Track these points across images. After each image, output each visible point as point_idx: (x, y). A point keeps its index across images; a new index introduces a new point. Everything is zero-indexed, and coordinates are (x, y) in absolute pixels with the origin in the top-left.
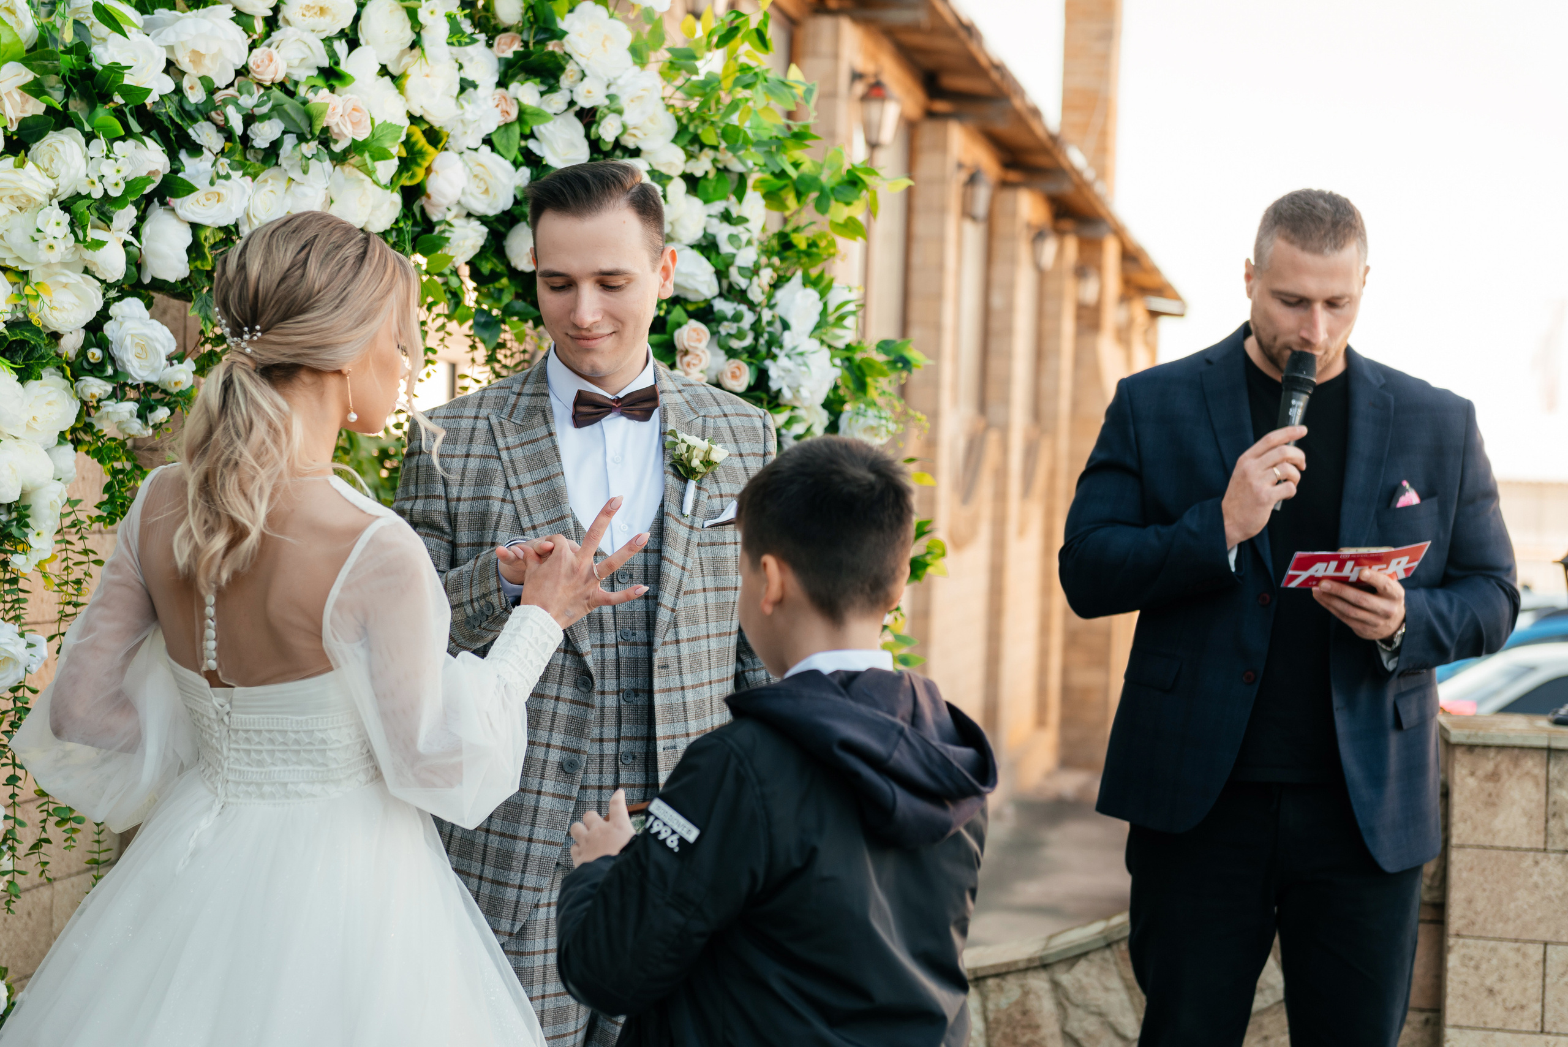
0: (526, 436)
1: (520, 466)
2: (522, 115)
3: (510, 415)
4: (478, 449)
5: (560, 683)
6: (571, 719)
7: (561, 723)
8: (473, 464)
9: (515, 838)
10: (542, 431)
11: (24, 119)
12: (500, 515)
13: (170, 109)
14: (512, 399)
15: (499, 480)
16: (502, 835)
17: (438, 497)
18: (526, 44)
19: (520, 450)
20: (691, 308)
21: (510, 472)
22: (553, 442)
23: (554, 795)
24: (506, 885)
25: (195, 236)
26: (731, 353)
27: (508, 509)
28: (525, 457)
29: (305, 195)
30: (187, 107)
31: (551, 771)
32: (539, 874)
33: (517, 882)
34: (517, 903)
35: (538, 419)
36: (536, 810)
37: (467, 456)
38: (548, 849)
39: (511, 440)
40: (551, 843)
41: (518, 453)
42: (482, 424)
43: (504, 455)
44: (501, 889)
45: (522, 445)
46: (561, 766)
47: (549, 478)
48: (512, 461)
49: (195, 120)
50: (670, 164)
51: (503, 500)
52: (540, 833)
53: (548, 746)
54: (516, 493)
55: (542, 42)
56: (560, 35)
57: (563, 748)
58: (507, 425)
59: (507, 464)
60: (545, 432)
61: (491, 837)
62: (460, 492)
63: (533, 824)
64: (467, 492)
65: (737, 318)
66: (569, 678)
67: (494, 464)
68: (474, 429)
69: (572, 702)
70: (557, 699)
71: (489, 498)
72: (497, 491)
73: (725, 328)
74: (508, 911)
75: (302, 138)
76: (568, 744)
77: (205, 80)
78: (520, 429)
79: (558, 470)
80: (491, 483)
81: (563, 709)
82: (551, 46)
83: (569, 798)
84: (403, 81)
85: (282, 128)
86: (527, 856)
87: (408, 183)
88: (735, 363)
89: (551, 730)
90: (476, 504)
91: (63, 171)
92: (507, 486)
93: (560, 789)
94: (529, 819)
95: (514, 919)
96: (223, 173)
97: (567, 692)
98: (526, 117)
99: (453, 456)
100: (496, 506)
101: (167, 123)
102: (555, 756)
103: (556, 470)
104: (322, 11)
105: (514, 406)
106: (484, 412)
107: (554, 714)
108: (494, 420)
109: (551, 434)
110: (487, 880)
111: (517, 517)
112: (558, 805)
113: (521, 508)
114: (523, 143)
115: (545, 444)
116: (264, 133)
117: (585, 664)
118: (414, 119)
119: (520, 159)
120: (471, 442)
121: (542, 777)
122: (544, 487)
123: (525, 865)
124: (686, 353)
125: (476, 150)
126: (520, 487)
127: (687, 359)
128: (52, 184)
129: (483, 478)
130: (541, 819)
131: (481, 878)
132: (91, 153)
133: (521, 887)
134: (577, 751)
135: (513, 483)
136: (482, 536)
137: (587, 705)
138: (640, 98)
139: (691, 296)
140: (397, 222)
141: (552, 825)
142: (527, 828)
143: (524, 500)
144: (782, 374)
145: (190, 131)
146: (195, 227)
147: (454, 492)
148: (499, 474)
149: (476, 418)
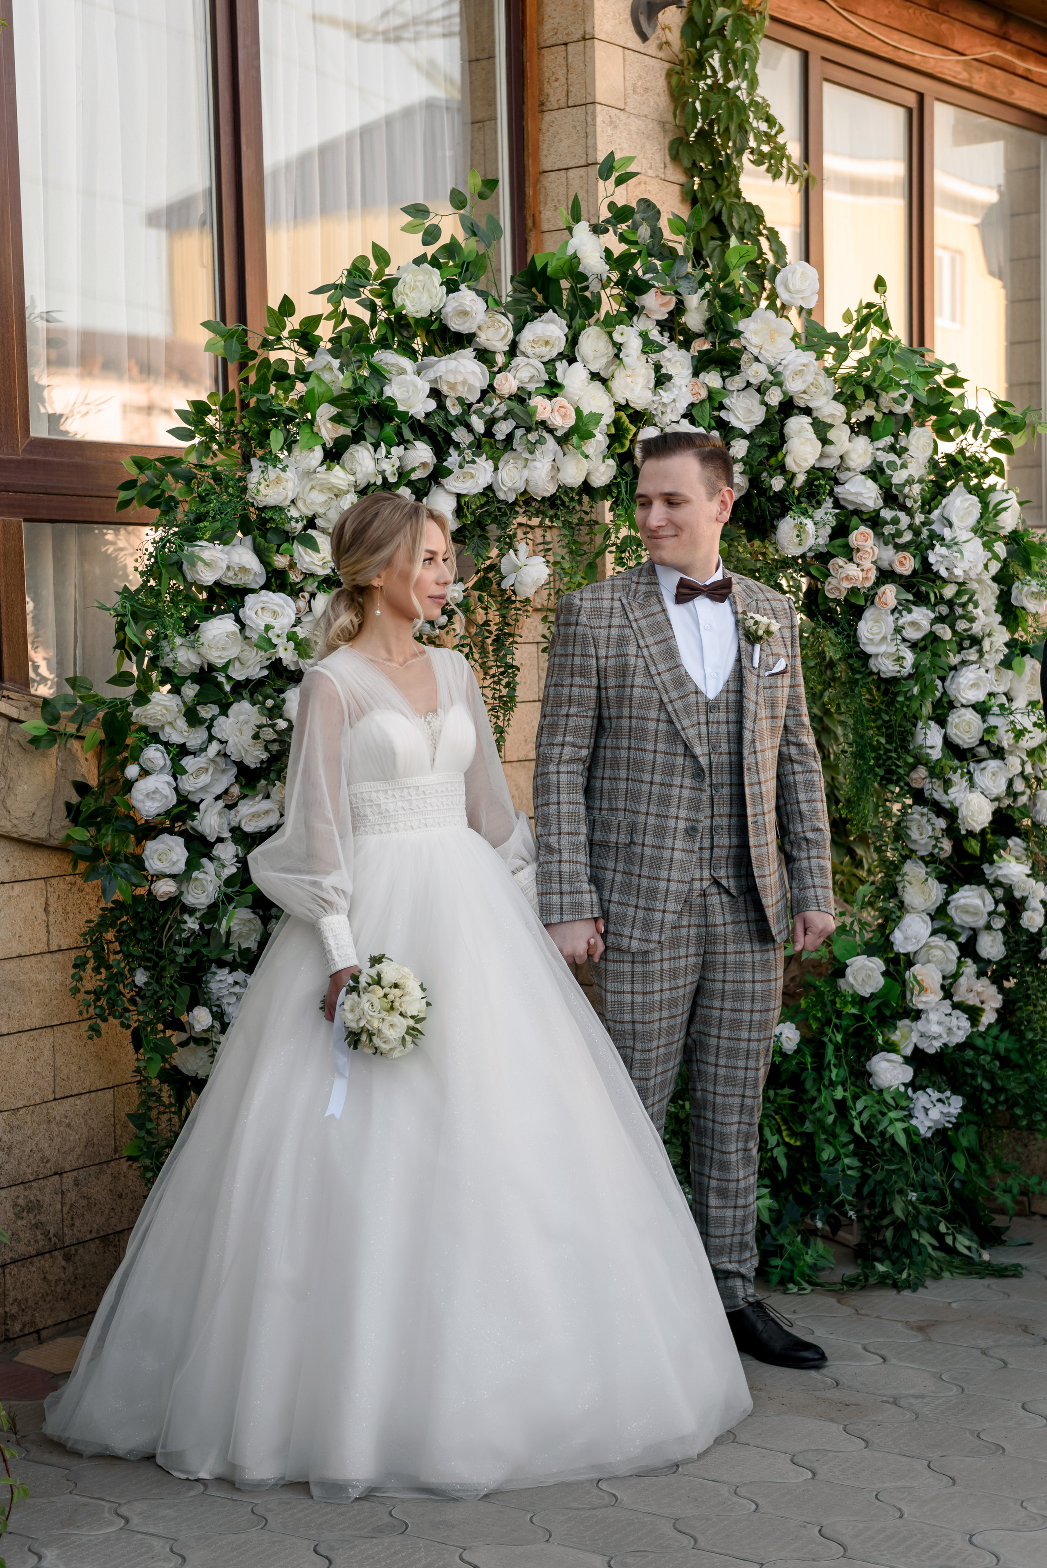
0: (647, 611)
1: (646, 632)
2: (711, 393)
3: (634, 597)
4: (616, 621)
5: (683, 777)
6: (691, 800)
7: (684, 803)
8: (614, 632)
9: (659, 879)
10: (657, 608)
11: (337, 438)
12: (635, 666)
13: (438, 420)
14: (634, 586)
15: (633, 642)
16: (649, 878)
17: (591, 656)
18: (713, 344)
19: (644, 621)
20: (865, 517)
21: (639, 636)
22: (666, 615)
23: (682, 850)
24: (654, 910)
25: (458, 502)
26: (898, 547)
27: (640, 661)
28: (648, 626)
29: (536, 468)
30: (450, 418)
31: (680, 834)
32: (676, 902)
33: (662, 908)
34: (663, 922)
35: (654, 600)
36: (671, 860)
37: (610, 627)
38: (681, 885)
39: (638, 614)
40: (683, 882)
41: (643, 623)
42: (617, 604)
43: (634, 624)
44: (651, 913)
45: (645, 617)
46: (686, 831)
47: (665, 640)
48: (640, 629)
49: (455, 426)
50: (832, 416)
51: (637, 656)
52: (675, 875)
53: (677, 818)
54: (645, 650)
55: (727, 342)
56: (737, 334)
57: (687, 819)
58: (634, 604)
59: (637, 631)
60: (659, 609)
61: (642, 880)
62: (607, 652)
63: (670, 870)
64: (612, 652)
65: (895, 521)
66: (688, 773)
67: (628, 631)
68: (612, 608)
69: (691, 788)
70: (681, 787)
71: (627, 655)
72: (632, 650)
73: (888, 530)
74: (657, 927)
75: (529, 430)
76: (690, 816)
77: (460, 400)
78: (642, 607)
79: (671, 635)
80: (628, 644)
81: (686, 793)
82: (733, 344)
83: (692, 852)
84: (609, 383)
85: (514, 424)
86: (667, 890)
87: (619, 451)
88: (901, 554)
89: (678, 808)
90: (619, 659)
91: (359, 469)
92: (639, 646)
93: (687, 846)
94: (667, 867)
95: (661, 932)
96: (468, 459)
97: (688, 782)
98: (714, 395)
99: (600, 628)
100: (632, 661)
101: (436, 431)
102: (682, 825)
103: (668, 634)
104: (547, 343)
105: (636, 591)
106: (617, 596)
107: (680, 797)
108: (624, 601)
109: (664, 610)
110: (641, 908)
111: (647, 667)
112: (686, 856)
113: (649, 661)
114: (716, 413)
115: (660, 617)
116: (502, 429)
117: (699, 762)
118: (619, 407)
119: (713, 424)
120: (611, 617)
121: (674, 838)
122: (663, 646)
123: (666, 897)
124: (858, 550)
125: (678, 422)
126: (647, 646)
127: (860, 554)
128: (352, 478)
129: (622, 641)
130: (675, 866)
131: (636, 907)
132: (377, 456)
133: (664, 911)
134: (697, 821)
135: (642, 644)
136: (624, 681)
137: (701, 790)
138: (801, 371)
139: (864, 509)
140: (615, 478)
141: (683, 869)
142: (666, 872)
143: (651, 655)
144: (940, 559)
145: (453, 434)
146: (459, 496)
147: (602, 652)
148: (632, 638)
149: (612, 599)
